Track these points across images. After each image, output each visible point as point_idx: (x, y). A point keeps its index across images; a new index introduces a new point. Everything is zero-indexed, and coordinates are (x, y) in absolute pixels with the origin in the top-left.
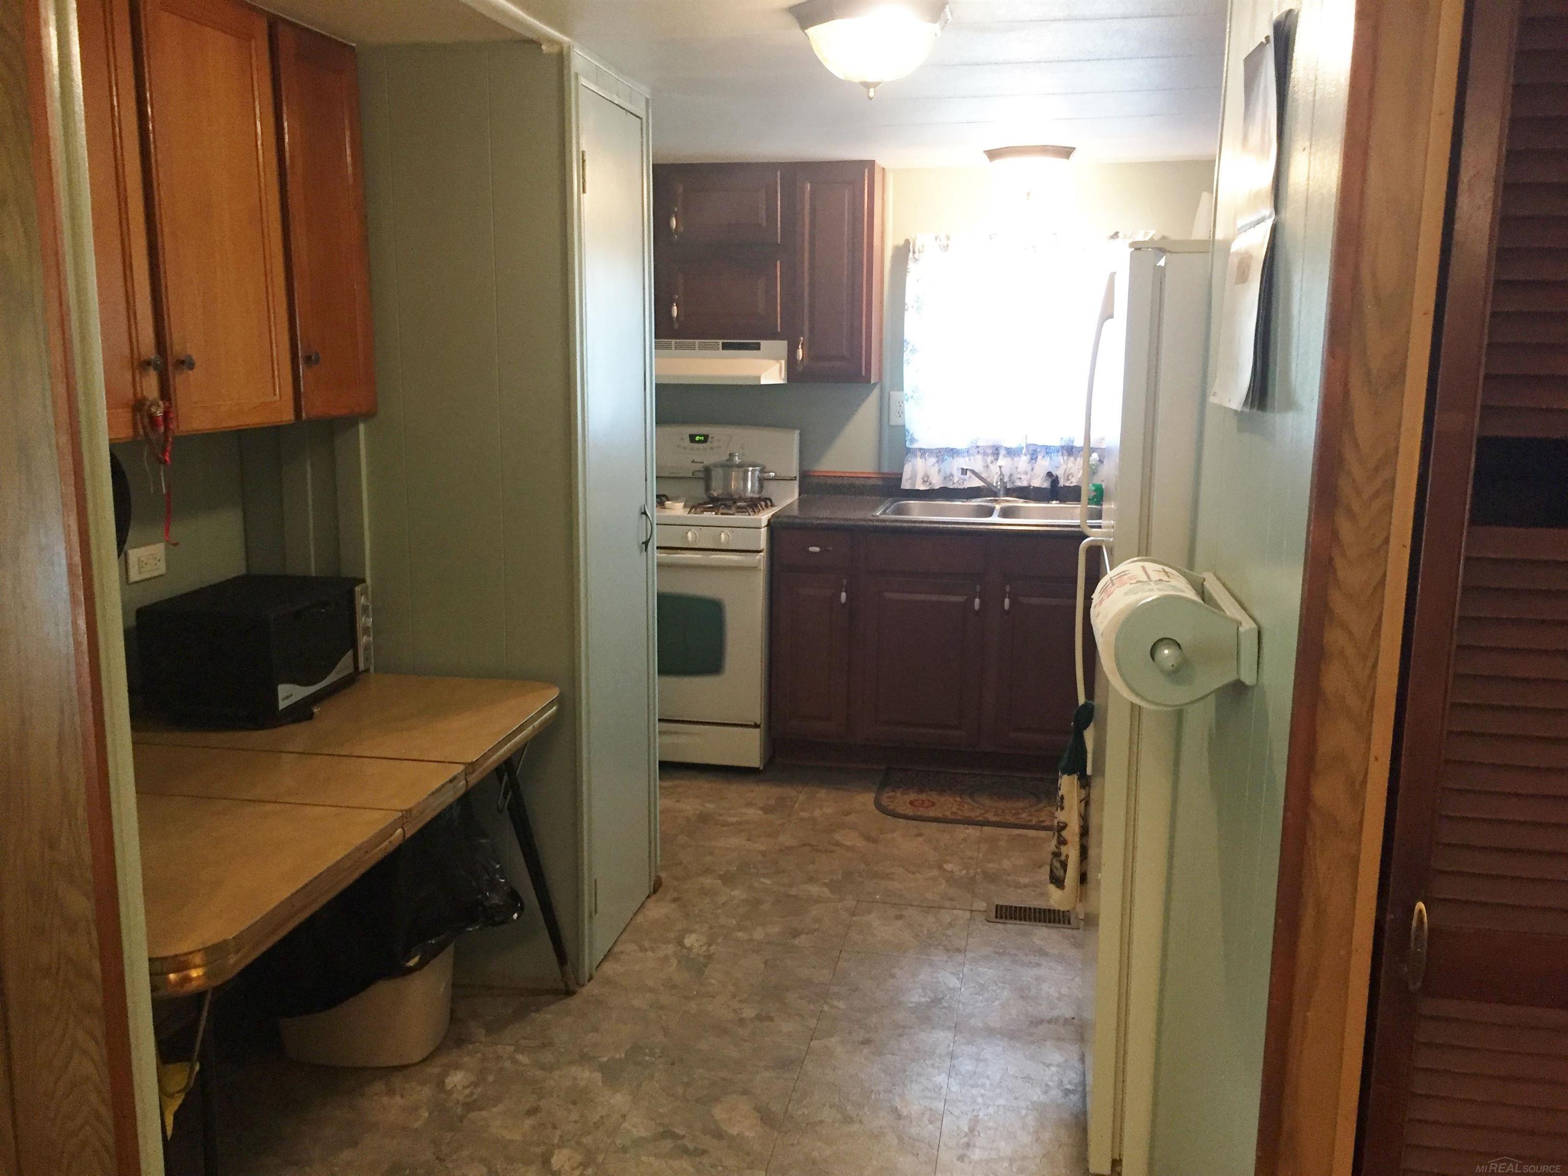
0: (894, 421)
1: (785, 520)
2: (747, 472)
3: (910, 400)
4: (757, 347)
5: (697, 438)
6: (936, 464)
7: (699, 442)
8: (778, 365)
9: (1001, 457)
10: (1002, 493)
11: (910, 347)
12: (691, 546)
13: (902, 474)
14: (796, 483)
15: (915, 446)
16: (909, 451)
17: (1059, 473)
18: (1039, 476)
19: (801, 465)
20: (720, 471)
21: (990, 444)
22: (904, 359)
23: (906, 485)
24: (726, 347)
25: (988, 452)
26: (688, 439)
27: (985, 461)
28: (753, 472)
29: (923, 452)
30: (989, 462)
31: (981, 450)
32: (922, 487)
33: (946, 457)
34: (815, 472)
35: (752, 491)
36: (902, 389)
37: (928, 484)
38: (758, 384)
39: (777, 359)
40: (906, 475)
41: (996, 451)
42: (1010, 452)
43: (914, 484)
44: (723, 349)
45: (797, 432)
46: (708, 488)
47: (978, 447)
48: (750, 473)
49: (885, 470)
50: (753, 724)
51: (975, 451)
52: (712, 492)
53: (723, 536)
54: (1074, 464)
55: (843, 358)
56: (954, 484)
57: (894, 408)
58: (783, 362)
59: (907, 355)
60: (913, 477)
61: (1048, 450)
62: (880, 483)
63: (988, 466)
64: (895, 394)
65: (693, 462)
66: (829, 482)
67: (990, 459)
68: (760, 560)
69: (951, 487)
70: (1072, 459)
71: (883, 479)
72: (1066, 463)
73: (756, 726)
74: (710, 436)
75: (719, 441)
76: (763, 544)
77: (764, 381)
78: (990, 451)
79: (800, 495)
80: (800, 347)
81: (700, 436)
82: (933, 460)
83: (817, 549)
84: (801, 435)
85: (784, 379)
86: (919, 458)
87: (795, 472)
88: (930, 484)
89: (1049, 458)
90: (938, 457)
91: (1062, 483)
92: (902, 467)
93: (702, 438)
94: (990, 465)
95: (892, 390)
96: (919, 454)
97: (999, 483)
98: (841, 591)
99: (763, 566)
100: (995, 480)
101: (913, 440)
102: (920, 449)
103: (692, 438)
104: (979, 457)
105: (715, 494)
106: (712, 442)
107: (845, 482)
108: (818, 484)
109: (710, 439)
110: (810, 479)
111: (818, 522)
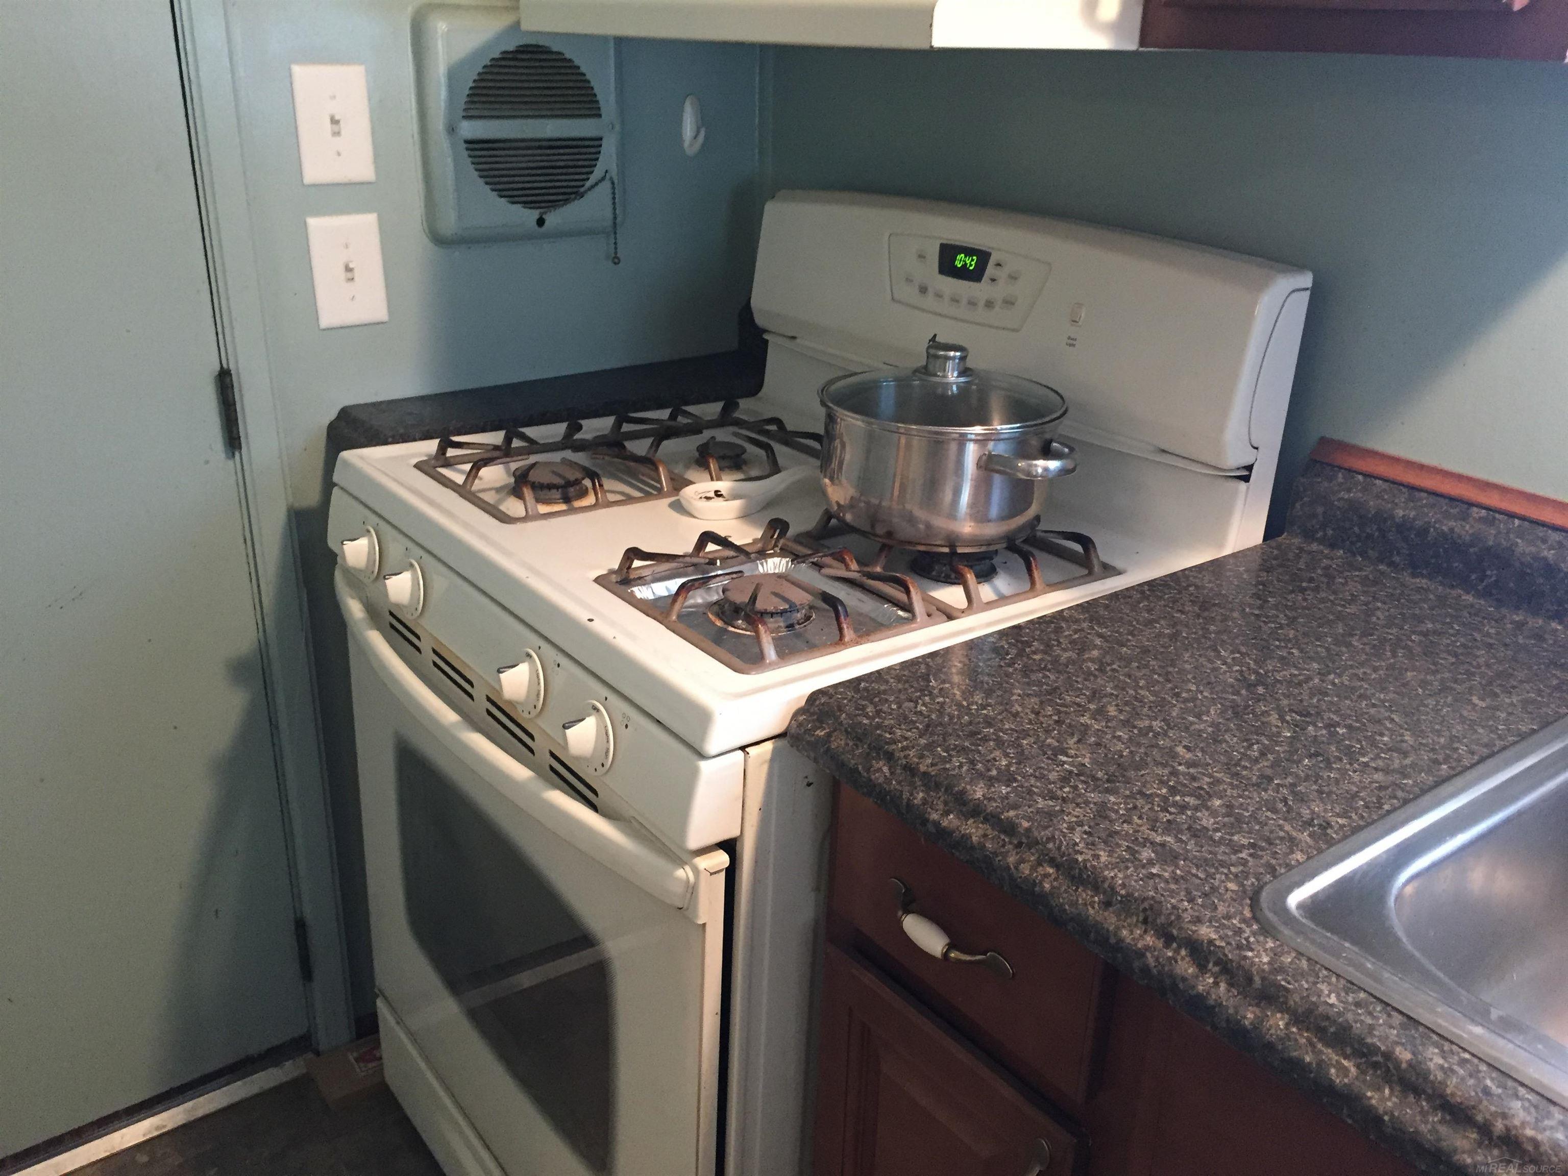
5: (960, 261)
7: (963, 274)
26: (935, 266)
74: (994, 257)
75: (1012, 277)
93: (971, 262)
106: (993, 280)
107: (1465, 530)
108: (1354, 507)
109: (990, 270)
110: (1330, 479)
111: (951, 821)
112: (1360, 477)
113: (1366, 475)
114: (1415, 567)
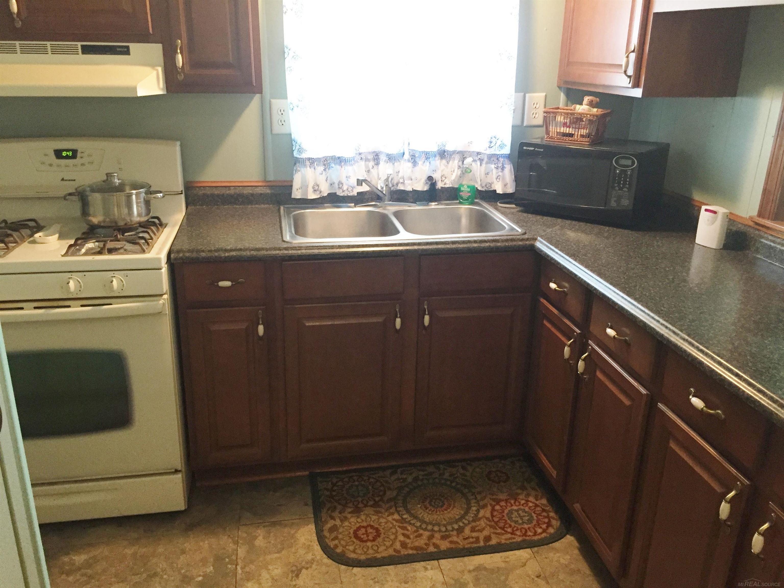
0: (277, 129)
1: (187, 255)
2: (129, 196)
3: (295, 108)
4: (126, 51)
5: (64, 154)
6: (324, 173)
7: (67, 157)
8: (155, 72)
9: (382, 163)
10: (386, 198)
11: (291, 53)
12: (75, 296)
13: (292, 181)
14: (183, 196)
15: (304, 156)
16: (296, 161)
17: (436, 176)
18: (421, 180)
19: (184, 177)
20: (98, 196)
21: (371, 150)
22: (286, 66)
23: (297, 194)
24: (86, 50)
25: (369, 157)
26: (54, 157)
27: (367, 166)
28: (137, 194)
29: (312, 161)
30: (371, 167)
31: (363, 156)
32: (312, 196)
33: (333, 165)
34: (200, 182)
35: (139, 215)
36: (285, 97)
37: (318, 192)
38: (135, 96)
39: (153, 66)
40: (297, 184)
41: (376, 157)
42: (391, 158)
43: (306, 193)
44: (83, 53)
45: (178, 143)
46: (85, 212)
47: (360, 154)
48: (134, 197)
49: (271, 177)
50: (174, 470)
51: (358, 157)
52: (91, 218)
53: (115, 283)
54: (446, 166)
55: (228, 66)
56: (343, 191)
57: (276, 118)
58: (160, 69)
59: (288, 62)
60: (304, 187)
61: (427, 156)
62: (268, 191)
63: (369, 171)
64: (277, 103)
65: (63, 180)
66: (216, 192)
67: (371, 164)
68: (164, 304)
69: (342, 195)
70: (444, 161)
71: (270, 187)
72: (443, 167)
73: (176, 471)
74: (79, 151)
75: (89, 156)
76: (165, 285)
77: (141, 93)
78: (370, 157)
79: (187, 208)
80: (179, 51)
81: (67, 150)
82: (321, 168)
83: (227, 284)
84: (181, 146)
85: (163, 89)
86: (308, 168)
87: (181, 188)
88: (321, 192)
89: (428, 163)
90: (325, 165)
91: (440, 185)
92: (292, 175)
93: (70, 154)
94: (372, 170)
95: (273, 98)
96: (308, 163)
97: (384, 189)
98: (258, 324)
99: (168, 310)
100: (380, 185)
101: (300, 151)
102: (309, 159)
103: (58, 154)
104: (363, 163)
105: (95, 220)
106: (82, 157)
107: (232, 191)
108: (204, 195)
109: (79, 155)
110: (195, 190)
111: (227, 254)
112: (202, 188)
113: (203, 187)
114: (223, 204)
